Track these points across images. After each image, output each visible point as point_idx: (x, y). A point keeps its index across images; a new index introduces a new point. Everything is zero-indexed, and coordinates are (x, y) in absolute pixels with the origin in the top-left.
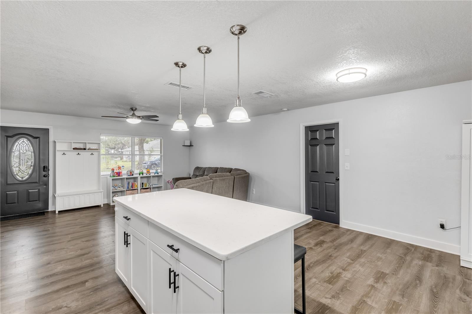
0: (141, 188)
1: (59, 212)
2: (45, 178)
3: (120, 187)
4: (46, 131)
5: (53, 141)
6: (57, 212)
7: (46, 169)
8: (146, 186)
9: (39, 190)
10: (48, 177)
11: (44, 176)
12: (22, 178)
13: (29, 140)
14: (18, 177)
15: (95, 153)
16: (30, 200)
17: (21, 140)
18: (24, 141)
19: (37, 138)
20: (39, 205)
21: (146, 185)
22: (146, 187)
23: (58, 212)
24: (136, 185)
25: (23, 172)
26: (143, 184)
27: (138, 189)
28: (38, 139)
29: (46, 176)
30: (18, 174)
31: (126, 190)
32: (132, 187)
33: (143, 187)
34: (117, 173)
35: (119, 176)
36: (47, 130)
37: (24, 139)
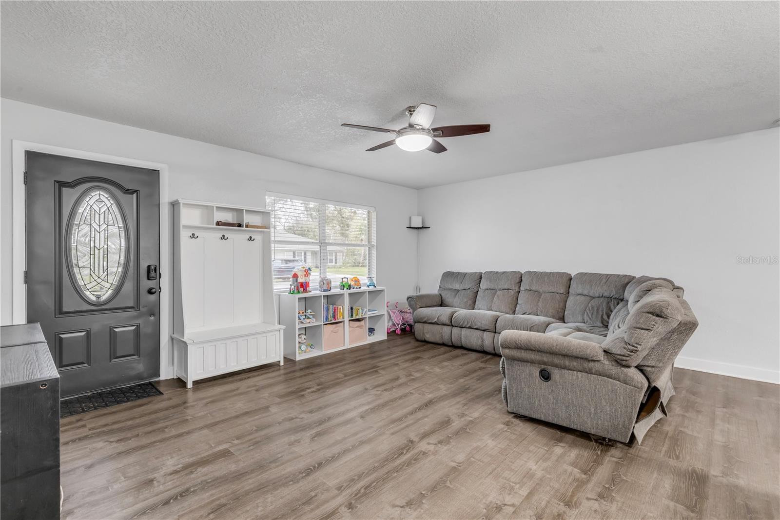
0: (350, 319)
1: (196, 383)
2: (152, 297)
3: (309, 318)
4: (152, 176)
5: (169, 203)
6: (190, 385)
7: (152, 274)
8: (357, 314)
9: (138, 327)
10: (157, 292)
11: (150, 292)
12: (98, 297)
13: (114, 197)
14: (87, 293)
15: (258, 237)
16: (118, 355)
17: (95, 195)
18: (102, 198)
19: (132, 194)
20: (139, 366)
21: (357, 312)
22: (357, 317)
23: (193, 385)
24: (340, 311)
25: (99, 281)
26: (352, 308)
27: (344, 321)
28: (135, 195)
29: (154, 290)
30: (88, 287)
31: (324, 324)
32: (334, 317)
33: (352, 315)
34: (302, 285)
35: (305, 291)
36: (154, 174)
37: (101, 193)
